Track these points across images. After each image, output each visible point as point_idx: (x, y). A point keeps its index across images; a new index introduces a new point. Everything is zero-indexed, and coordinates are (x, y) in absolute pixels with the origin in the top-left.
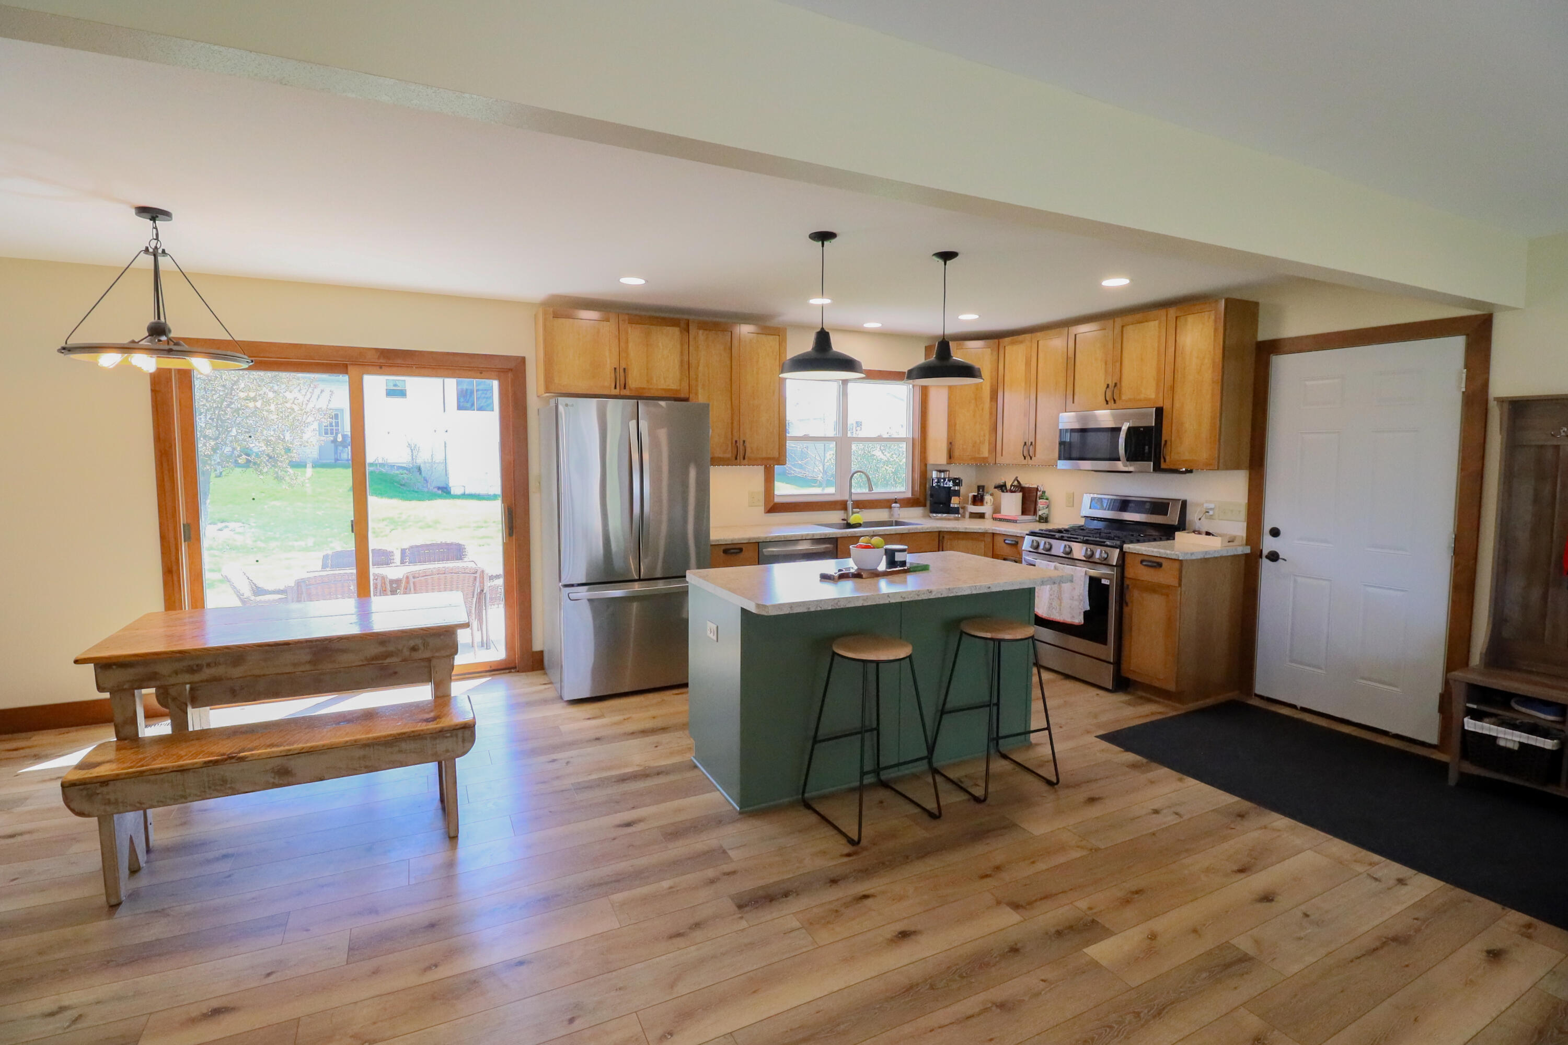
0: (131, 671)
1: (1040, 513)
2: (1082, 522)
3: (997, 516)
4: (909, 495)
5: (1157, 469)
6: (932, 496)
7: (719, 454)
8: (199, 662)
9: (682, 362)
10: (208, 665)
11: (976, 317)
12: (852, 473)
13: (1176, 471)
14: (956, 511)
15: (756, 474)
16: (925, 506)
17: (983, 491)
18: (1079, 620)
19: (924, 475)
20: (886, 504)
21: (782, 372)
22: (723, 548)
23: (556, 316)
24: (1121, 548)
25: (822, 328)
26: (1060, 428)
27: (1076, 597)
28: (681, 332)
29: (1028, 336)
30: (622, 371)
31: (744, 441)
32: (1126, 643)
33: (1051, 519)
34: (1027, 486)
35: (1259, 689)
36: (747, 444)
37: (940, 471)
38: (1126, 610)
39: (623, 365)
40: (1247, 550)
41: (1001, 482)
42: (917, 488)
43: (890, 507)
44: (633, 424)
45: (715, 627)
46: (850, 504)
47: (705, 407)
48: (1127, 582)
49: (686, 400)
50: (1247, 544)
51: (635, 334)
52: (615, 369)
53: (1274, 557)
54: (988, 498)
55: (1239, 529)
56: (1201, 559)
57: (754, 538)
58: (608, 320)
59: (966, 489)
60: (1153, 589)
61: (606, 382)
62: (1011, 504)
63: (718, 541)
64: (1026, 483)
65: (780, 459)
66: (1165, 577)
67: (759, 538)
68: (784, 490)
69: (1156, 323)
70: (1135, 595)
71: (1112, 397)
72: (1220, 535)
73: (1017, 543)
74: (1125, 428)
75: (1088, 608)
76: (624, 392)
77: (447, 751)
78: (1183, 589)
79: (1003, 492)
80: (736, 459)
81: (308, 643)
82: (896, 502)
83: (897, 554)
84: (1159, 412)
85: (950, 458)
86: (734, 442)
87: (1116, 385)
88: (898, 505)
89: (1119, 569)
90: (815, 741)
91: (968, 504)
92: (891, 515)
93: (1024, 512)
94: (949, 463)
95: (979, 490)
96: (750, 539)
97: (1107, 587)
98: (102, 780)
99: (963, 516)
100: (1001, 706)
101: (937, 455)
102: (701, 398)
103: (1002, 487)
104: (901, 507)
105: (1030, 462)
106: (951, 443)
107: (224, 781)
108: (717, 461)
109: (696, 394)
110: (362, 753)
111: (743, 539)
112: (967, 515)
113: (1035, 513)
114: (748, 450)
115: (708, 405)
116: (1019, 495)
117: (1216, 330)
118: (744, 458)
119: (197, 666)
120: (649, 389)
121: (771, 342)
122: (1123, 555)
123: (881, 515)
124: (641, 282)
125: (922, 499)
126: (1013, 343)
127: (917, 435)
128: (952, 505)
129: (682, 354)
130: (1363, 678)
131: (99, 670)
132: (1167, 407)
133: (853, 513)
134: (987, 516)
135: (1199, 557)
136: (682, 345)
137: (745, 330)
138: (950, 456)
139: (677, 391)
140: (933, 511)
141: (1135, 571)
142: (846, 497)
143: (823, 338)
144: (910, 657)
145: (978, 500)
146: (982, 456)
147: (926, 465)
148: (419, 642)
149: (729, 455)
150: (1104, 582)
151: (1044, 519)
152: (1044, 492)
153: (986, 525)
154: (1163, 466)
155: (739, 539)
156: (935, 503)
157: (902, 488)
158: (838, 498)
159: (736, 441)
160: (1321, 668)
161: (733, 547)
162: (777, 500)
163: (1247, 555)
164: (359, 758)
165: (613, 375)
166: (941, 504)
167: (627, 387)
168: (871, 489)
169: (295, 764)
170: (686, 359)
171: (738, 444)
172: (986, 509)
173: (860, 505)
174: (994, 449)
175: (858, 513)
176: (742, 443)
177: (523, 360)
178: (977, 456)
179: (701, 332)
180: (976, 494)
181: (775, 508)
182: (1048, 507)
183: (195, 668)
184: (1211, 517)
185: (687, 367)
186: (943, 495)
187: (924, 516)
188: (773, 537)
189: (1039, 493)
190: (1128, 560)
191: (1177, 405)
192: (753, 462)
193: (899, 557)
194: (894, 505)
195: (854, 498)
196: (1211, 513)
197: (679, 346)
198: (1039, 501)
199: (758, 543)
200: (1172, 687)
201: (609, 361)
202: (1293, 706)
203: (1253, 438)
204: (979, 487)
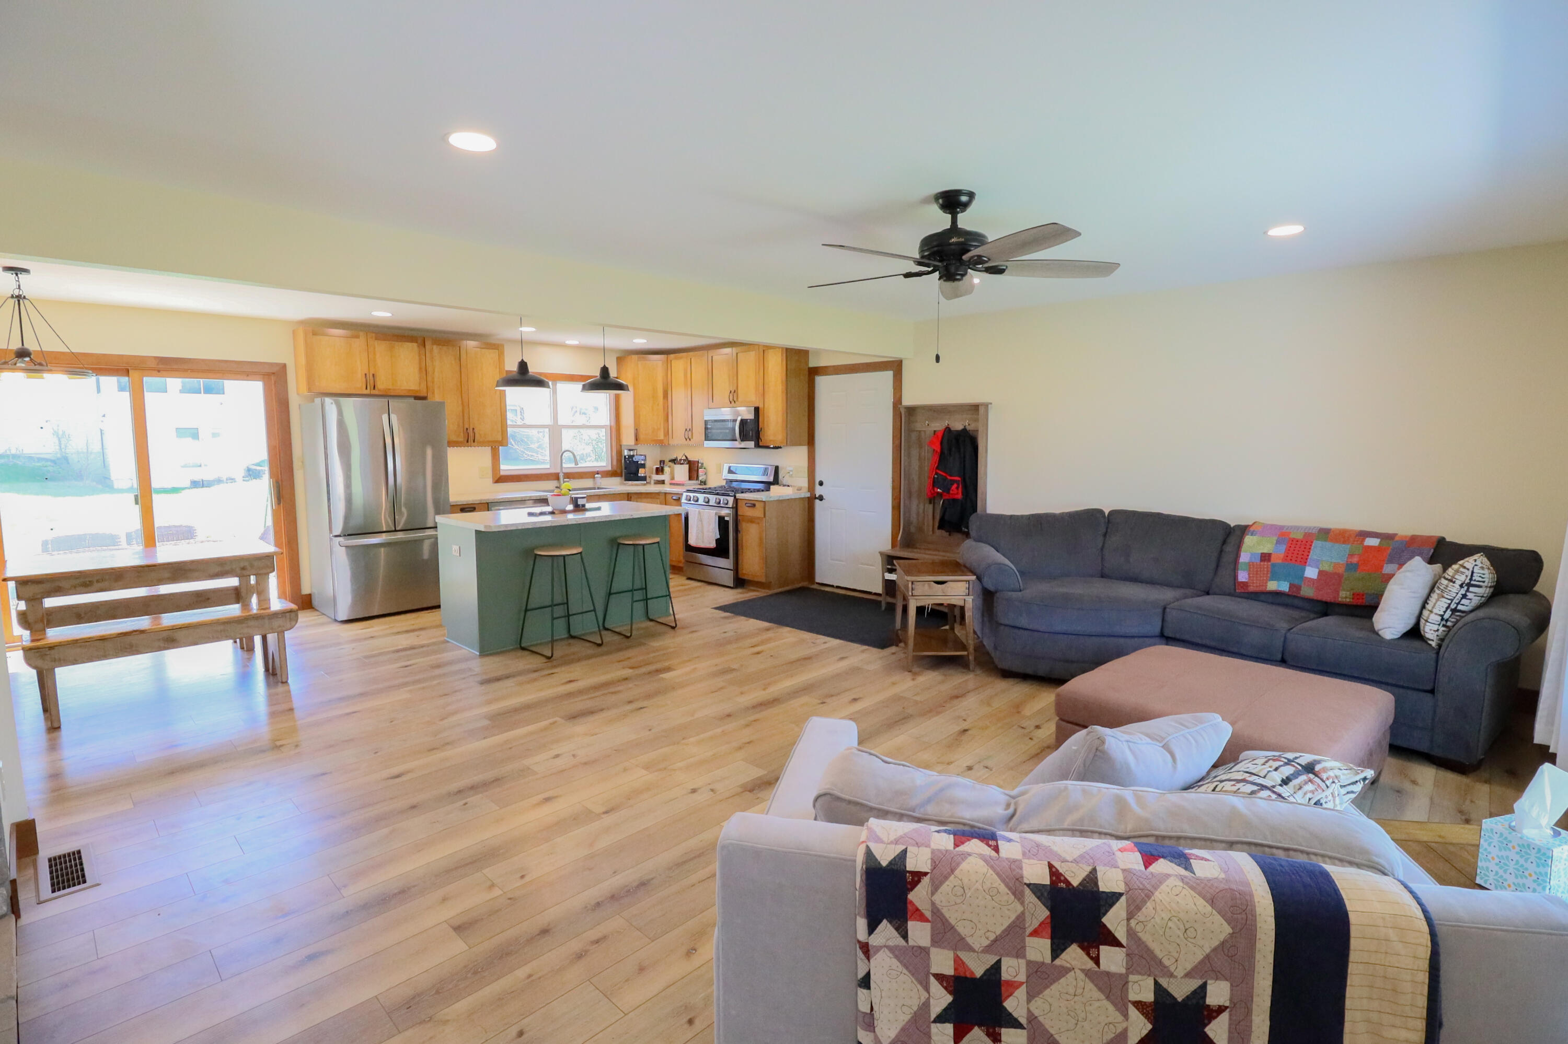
0: (41, 586)
1: (700, 478)
2: (724, 483)
3: (673, 482)
4: (610, 468)
5: (758, 445)
6: (626, 468)
7: (454, 438)
8: (90, 579)
9: (420, 369)
10: (98, 581)
11: (646, 341)
12: (563, 450)
13: (768, 447)
14: (644, 479)
15: (486, 452)
16: (621, 476)
17: (664, 464)
18: (713, 545)
19: (620, 453)
20: (591, 475)
21: (497, 386)
22: (461, 507)
23: (315, 334)
24: (735, 497)
25: (522, 360)
26: (706, 418)
27: (711, 531)
28: (418, 346)
29: (684, 354)
30: (371, 376)
31: (473, 429)
32: (740, 557)
33: (707, 482)
34: (692, 460)
35: (818, 580)
36: (476, 430)
37: (630, 450)
38: (739, 535)
39: (372, 372)
40: (808, 495)
41: (673, 458)
42: (615, 463)
43: (594, 478)
44: (385, 417)
45: (458, 547)
46: (561, 476)
47: (442, 404)
48: (739, 518)
49: (424, 398)
50: (809, 491)
51: (380, 348)
52: (366, 374)
53: (821, 498)
54: (667, 469)
55: (804, 482)
56: (777, 500)
57: (484, 500)
58: (357, 337)
59: (652, 464)
60: (752, 520)
61: (358, 385)
62: (681, 472)
63: (456, 502)
64: (690, 458)
65: (503, 442)
66: (757, 513)
67: (488, 500)
68: (506, 467)
69: (754, 352)
70: (744, 526)
71: (734, 398)
72: (794, 486)
73: (679, 498)
74: (739, 419)
75: (719, 537)
76: (374, 392)
77: (280, 626)
78: (767, 518)
79: (675, 464)
80: (468, 441)
81: (170, 566)
82: (598, 474)
83: (579, 500)
84: (757, 410)
85: (637, 440)
86: (465, 429)
87: (735, 392)
88: (599, 476)
89: (734, 510)
90: (526, 610)
91: (653, 474)
92: (595, 483)
93: (690, 478)
94: (636, 444)
95: (660, 464)
96: (481, 500)
97: (728, 521)
98: (50, 645)
99: (649, 483)
100: (648, 590)
101: (628, 439)
102: (437, 398)
103: (674, 461)
104: (602, 477)
105: (690, 443)
106: (637, 429)
107: (131, 646)
108: (452, 444)
109: (433, 393)
110: (222, 627)
111: (476, 501)
112: (652, 482)
113: (697, 479)
114: (477, 435)
115: (444, 403)
116: (686, 467)
117: (782, 359)
118: (474, 441)
119: (90, 581)
120: (394, 390)
121: (491, 355)
122: (736, 501)
123: (588, 483)
124: (389, 315)
125: (619, 471)
126: (676, 358)
127: (613, 424)
128: (639, 475)
129: (420, 360)
130: (862, 564)
131: (18, 586)
132: (761, 406)
133: (564, 482)
134: (666, 482)
135: (775, 499)
136: (420, 355)
137: (471, 344)
138: (637, 439)
139: (417, 391)
140: (626, 480)
141: (744, 511)
142: (558, 471)
143: (523, 366)
144: (581, 553)
145: (659, 471)
146: (659, 439)
147: (621, 446)
148: (246, 564)
149: (461, 439)
150: (726, 519)
151: (704, 483)
152: (702, 464)
153: (667, 488)
154: (761, 444)
155: (473, 501)
156: (629, 473)
157: (604, 463)
158: (553, 471)
159: (467, 429)
160: (842, 561)
161: (467, 506)
162: (502, 473)
163: (808, 497)
164: (221, 631)
165: (364, 379)
166: (631, 474)
167: (376, 388)
168: (576, 464)
169: (179, 635)
170: (424, 365)
171: (468, 431)
172: (665, 477)
173: (569, 476)
174: (667, 433)
175: (568, 482)
176: (471, 430)
177: (284, 367)
178: (656, 439)
179: (435, 347)
180: (658, 466)
181: (501, 479)
182: (706, 474)
183: (88, 583)
184: (791, 476)
185: (424, 371)
186: (633, 469)
187: (622, 484)
188: (499, 499)
189: (700, 465)
190: (740, 503)
191: (766, 406)
192: (483, 444)
193: (580, 502)
194: (596, 476)
195: (564, 471)
196: (791, 473)
197: (417, 357)
198: (700, 470)
199: (488, 503)
200: (763, 580)
201: (360, 368)
202: (832, 586)
203: (809, 428)
204: (661, 461)
